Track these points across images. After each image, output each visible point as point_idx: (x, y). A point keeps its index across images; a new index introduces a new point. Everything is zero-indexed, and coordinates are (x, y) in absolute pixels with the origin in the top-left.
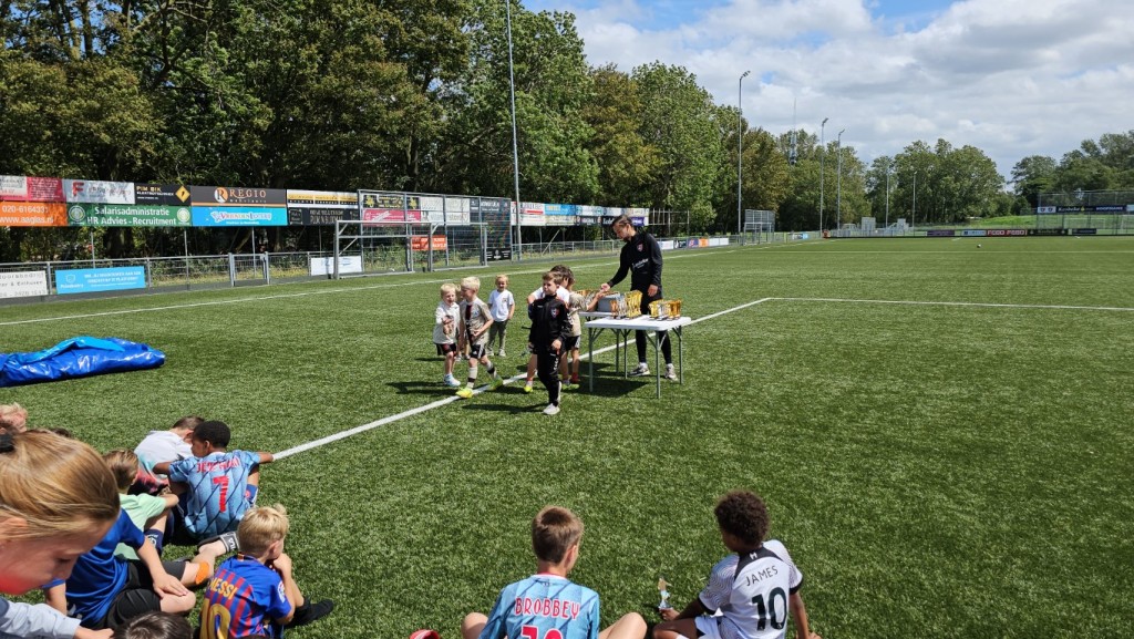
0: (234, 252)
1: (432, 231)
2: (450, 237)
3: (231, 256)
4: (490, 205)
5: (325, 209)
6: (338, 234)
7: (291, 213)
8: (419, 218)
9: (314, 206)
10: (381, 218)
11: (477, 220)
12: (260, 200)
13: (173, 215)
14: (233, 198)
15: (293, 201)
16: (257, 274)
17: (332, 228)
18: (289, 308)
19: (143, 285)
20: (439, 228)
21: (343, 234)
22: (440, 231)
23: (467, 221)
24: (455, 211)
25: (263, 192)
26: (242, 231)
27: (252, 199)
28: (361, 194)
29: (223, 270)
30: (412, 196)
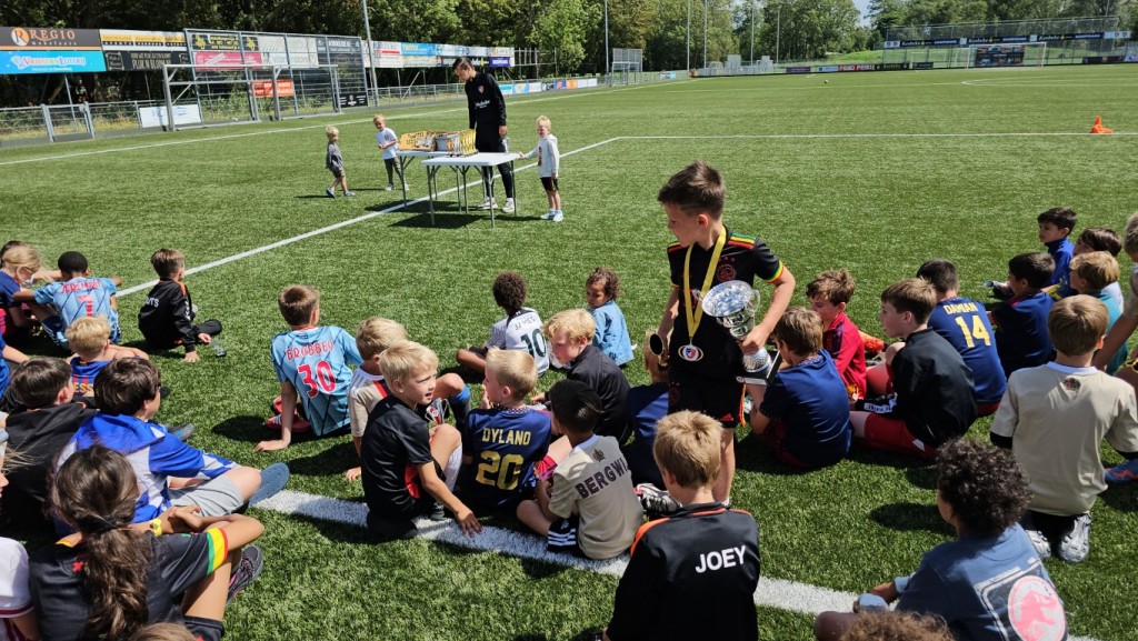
0: (47, 103)
1: (276, 76)
2: (297, 81)
3: (45, 108)
4: (340, 45)
5: (148, 52)
6: (168, 81)
7: (109, 57)
8: (259, 60)
9: (135, 48)
10: (215, 62)
11: (326, 62)
12: (67, 42)
14: (36, 40)
15: (109, 43)
16: (76, 127)
17: (159, 73)
18: (122, 162)
20: (282, 72)
21: (175, 79)
22: (284, 76)
23: (315, 64)
24: (301, 52)
25: (71, 33)
26: (52, 79)
27: (59, 41)
28: (188, 34)
29: (39, 123)
30: (248, 35)
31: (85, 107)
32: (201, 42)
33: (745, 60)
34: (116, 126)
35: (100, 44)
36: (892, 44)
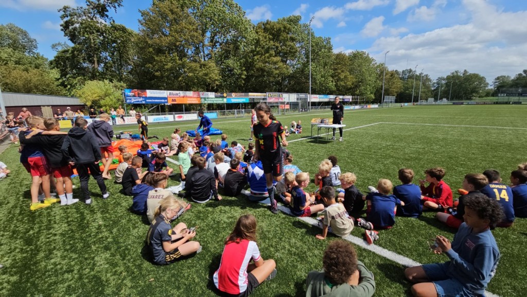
1: (286, 103)
2: (290, 105)
3: (236, 110)
4: (302, 96)
5: (258, 98)
7: (250, 99)
8: (282, 100)
9: (255, 97)
10: (272, 100)
11: (299, 100)
12: (242, 96)
13: (223, 100)
14: (236, 95)
16: (241, 115)
22: (288, 103)
23: (296, 101)
24: (292, 97)
25: (243, 94)
26: (238, 104)
27: (240, 96)
28: (267, 94)
29: (234, 114)
30: (280, 94)
31: (243, 110)
32: (270, 96)
33: (436, 100)
34: (249, 115)
35: (248, 96)
36: (502, 95)
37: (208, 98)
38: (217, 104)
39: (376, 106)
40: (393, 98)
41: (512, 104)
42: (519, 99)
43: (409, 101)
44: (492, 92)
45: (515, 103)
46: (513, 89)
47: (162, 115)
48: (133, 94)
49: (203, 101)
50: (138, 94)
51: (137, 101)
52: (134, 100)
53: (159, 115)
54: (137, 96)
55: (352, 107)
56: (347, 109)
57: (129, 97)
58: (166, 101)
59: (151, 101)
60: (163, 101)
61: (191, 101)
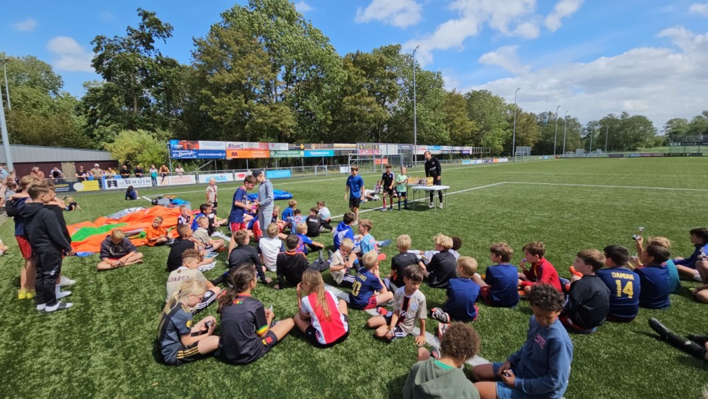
0: (317, 165)
1: (383, 157)
2: (389, 159)
3: (316, 167)
4: (405, 147)
5: (346, 150)
6: (350, 159)
7: (335, 152)
8: (378, 152)
9: (342, 149)
10: (365, 153)
11: (400, 153)
12: (325, 147)
13: (299, 153)
14: (317, 147)
15: (336, 148)
16: (323, 172)
17: (347, 157)
18: (331, 183)
19: (290, 176)
22: (385, 157)
23: (397, 153)
24: (392, 149)
25: (326, 145)
26: (320, 158)
27: (323, 147)
28: (358, 145)
29: (313, 171)
30: (376, 144)
31: (326, 166)
32: (362, 147)
33: (587, 150)
34: (333, 172)
35: (333, 147)
36: (675, 144)
37: (279, 151)
38: (292, 158)
39: (505, 160)
40: (528, 149)
41: (690, 156)
42: (699, 150)
43: (550, 153)
44: (663, 140)
45: (693, 155)
46: (692, 137)
47: (218, 173)
48: (181, 146)
49: (272, 155)
50: (188, 146)
51: (186, 156)
52: (181, 154)
53: (215, 173)
54: (186, 149)
55: (472, 162)
56: (466, 163)
57: (175, 149)
58: (224, 154)
59: (204, 155)
60: (220, 155)
61: (257, 154)
